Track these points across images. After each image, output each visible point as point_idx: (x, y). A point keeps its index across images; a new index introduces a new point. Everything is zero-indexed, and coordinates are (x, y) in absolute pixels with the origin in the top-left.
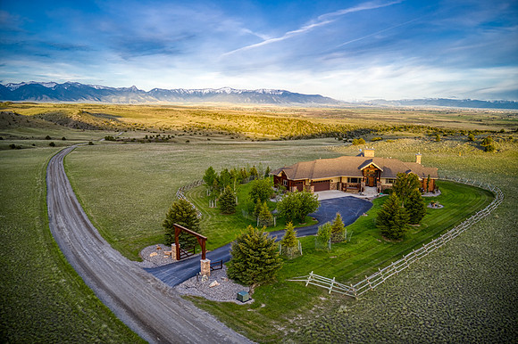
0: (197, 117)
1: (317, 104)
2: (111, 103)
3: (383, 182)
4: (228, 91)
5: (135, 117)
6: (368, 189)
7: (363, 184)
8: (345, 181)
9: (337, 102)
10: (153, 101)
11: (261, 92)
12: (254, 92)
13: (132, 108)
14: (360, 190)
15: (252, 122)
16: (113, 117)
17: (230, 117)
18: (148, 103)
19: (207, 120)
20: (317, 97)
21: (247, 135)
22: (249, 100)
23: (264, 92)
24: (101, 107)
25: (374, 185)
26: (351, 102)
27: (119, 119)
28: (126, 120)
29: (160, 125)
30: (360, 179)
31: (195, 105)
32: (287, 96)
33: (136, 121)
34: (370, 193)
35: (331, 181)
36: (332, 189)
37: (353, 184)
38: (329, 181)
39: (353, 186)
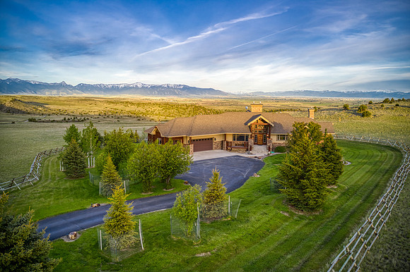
0: (112, 105)
1: (210, 96)
2: (45, 95)
3: (274, 139)
4: (139, 86)
5: (60, 105)
6: (256, 147)
7: (251, 141)
8: (230, 139)
9: (227, 94)
10: (79, 93)
11: (166, 86)
12: (160, 86)
13: (60, 99)
14: (248, 149)
15: (157, 108)
16: (41, 105)
17: (139, 104)
18: (75, 95)
19: (120, 107)
20: (210, 90)
21: (152, 118)
22: (157, 93)
23: (168, 87)
24: (35, 97)
25: (264, 143)
26: (236, 94)
27: (46, 106)
28: (52, 107)
29: (80, 111)
30: (247, 136)
31: (113, 97)
32: (187, 89)
33: (60, 107)
34: (259, 152)
35: (214, 139)
36: (216, 149)
37: (239, 142)
38: (212, 139)
39: (239, 145)
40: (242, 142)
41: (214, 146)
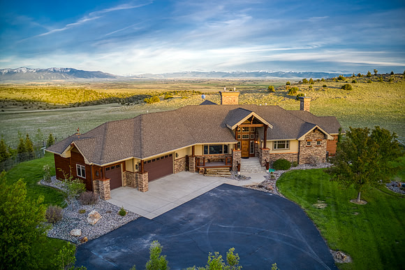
1: (99, 79)
4: (24, 71)
6: (243, 163)
8: (199, 153)
12: (47, 70)
15: (44, 94)
19: (4, 95)
21: (39, 105)
22: (42, 77)
25: (251, 153)
30: (227, 145)
34: (252, 172)
35: (174, 156)
36: (178, 170)
37: (213, 156)
38: (171, 155)
39: (214, 161)
40: (218, 156)
41: (176, 167)
